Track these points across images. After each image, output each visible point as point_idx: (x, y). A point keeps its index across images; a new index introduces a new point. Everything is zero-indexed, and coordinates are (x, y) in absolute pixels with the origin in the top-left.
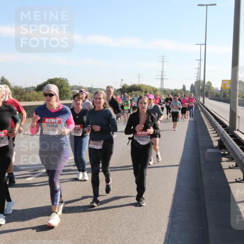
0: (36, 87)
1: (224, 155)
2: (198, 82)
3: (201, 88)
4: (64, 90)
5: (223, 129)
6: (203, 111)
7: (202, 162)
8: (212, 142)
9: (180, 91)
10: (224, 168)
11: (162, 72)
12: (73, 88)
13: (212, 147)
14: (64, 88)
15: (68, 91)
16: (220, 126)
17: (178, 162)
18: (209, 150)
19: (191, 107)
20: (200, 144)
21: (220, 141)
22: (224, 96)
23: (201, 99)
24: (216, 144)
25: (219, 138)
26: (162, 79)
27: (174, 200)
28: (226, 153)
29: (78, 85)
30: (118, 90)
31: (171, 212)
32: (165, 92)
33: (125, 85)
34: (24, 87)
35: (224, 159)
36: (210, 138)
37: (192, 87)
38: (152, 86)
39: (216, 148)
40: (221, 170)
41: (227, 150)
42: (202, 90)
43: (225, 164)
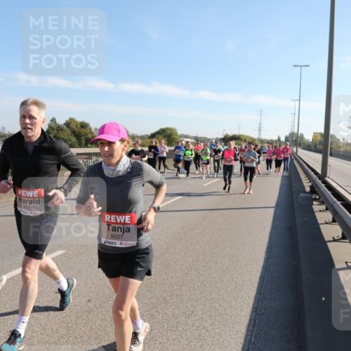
0: (149, 134)
1: (315, 199)
2: (292, 134)
3: (294, 139)
4: (174, 138)
5: (315, 176)
6: (296, 159)
7: (296, 205)
8: (304, 187)
9: (276, 141)
10: (315, 210)
11: (260, 124)
12: (181, 136)
13: (305, 192)
14: (173, 136)
15: (176, 139)
16: (312, 173)
17: (274, 205)
18: (302, 195)
19: (287, 158)
20: (294, 189)
21: (312, 187)
22: (315, 146)
23: (295, 149)
24: (308, 189)
25: (311, 184)
26: (260, 130)
27: (270, 238)
28: (317, 197)
29: (186, 134)
30: (220, 139)
31: (267, 248)
32: (262, 141)
33: (227, 135)
34: (139, 135)
35: (315, 203)
36: (302, 183)
37: (287, 138)
38: (251, 136)
39: (308, 193)
40: (313, 212)
41: (317, 194)
42: (296, 141)
43: (316, 207)
